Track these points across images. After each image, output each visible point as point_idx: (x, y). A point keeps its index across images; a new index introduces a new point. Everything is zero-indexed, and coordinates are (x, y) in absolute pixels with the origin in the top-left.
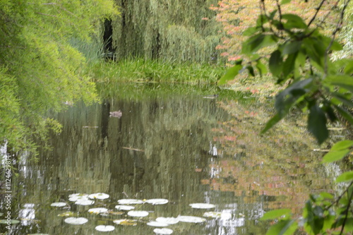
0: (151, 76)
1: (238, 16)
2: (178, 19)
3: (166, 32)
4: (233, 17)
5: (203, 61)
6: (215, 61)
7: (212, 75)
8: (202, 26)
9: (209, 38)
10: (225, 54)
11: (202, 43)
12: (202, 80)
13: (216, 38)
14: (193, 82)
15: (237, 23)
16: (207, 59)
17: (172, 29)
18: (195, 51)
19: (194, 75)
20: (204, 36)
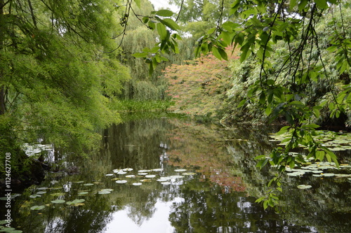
0: (130, 109)
1: (176, 75)
2: (142, 78)
3: (136, 85)
4: (173, 75)
5: (157, 99)
6: (163, 98)
7: (163, 106)
8: (155, 80)
9: (159, 87)
10: (170, 95)
11: (156, 90)
12: (158, 109)
13: (163, 86)
14: (153, 110)
15: (175, 78)
16: (159, 98)
17: (139, 83)
18: (152, 94)
19: (153, 107)
20: (157, 86)
